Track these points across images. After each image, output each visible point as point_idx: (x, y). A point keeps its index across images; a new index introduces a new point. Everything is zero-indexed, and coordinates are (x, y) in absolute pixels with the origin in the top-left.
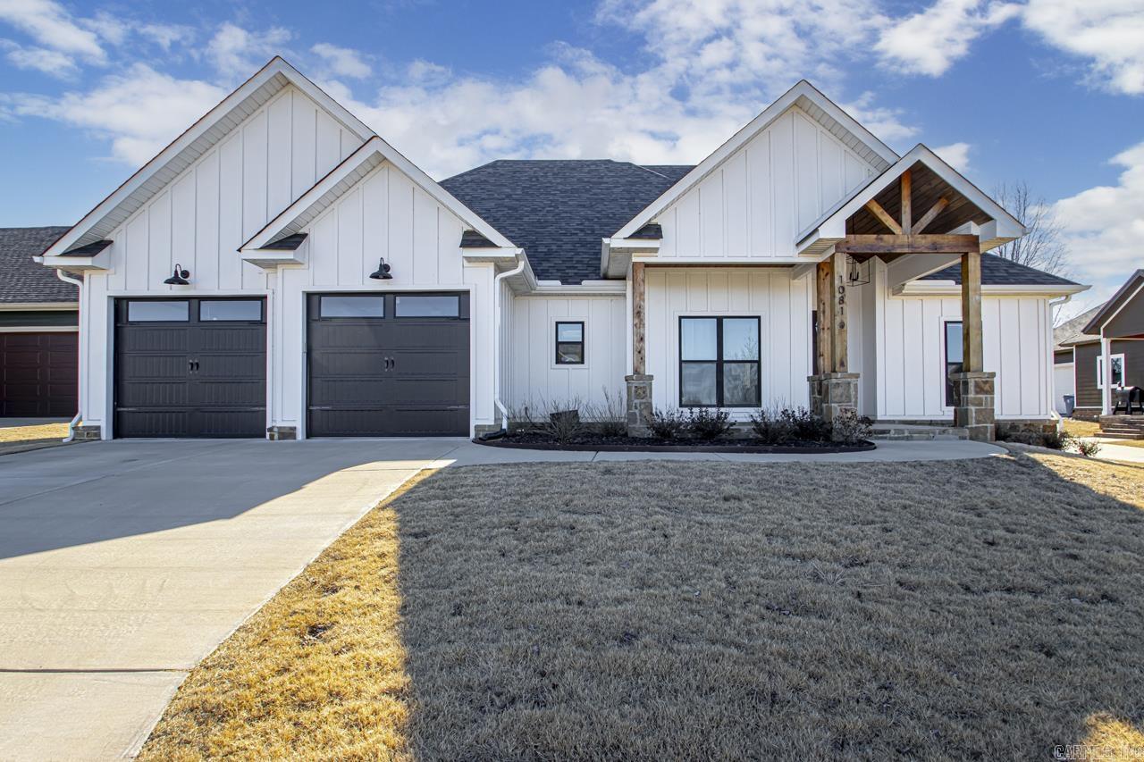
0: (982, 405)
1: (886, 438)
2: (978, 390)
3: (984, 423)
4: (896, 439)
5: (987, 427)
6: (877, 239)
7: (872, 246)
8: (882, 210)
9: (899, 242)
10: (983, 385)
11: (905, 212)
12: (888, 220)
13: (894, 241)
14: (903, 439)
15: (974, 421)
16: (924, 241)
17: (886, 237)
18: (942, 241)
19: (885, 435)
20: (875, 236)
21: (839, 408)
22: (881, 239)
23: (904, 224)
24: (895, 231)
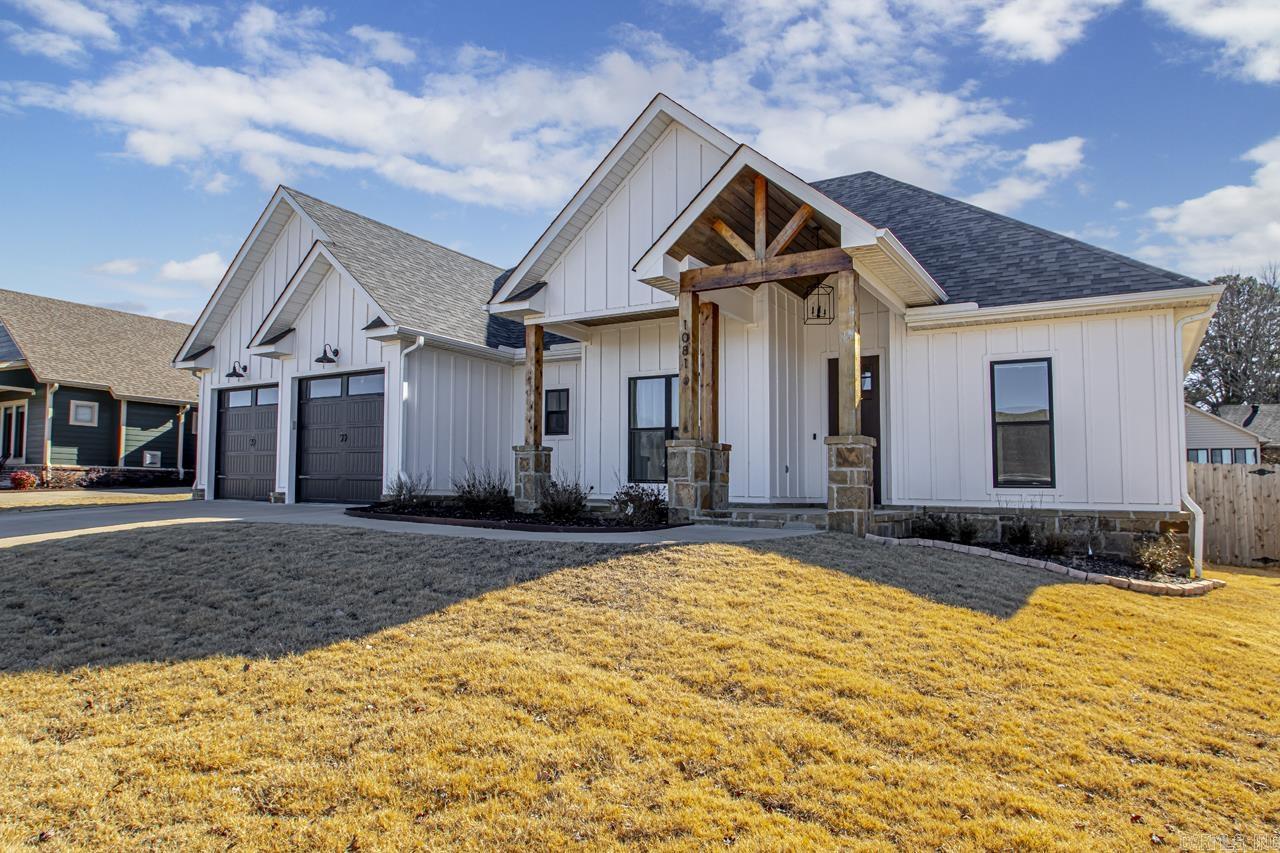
0: (846, 482)
1: (726, 523)
2: (841, 461)
3: (849, 507)
4: (739, 525)
5: (852, 513)
6: (726, 269)
7: (720, 279)
8: (731, 232)
9: (750, 270)
10: (847, 454)
11: (758, 231)
12: (738, 244)
13: (746, 270)
14: (746, 525)
15: (835, 504)
16: (780, 265)
17: (735, 266)
18: (804, 261)
19: (725, 520)
20: (723, 266)
21: (675, 484)
22: (731, 269)
23: (757, 246)
24: (747, 257)
